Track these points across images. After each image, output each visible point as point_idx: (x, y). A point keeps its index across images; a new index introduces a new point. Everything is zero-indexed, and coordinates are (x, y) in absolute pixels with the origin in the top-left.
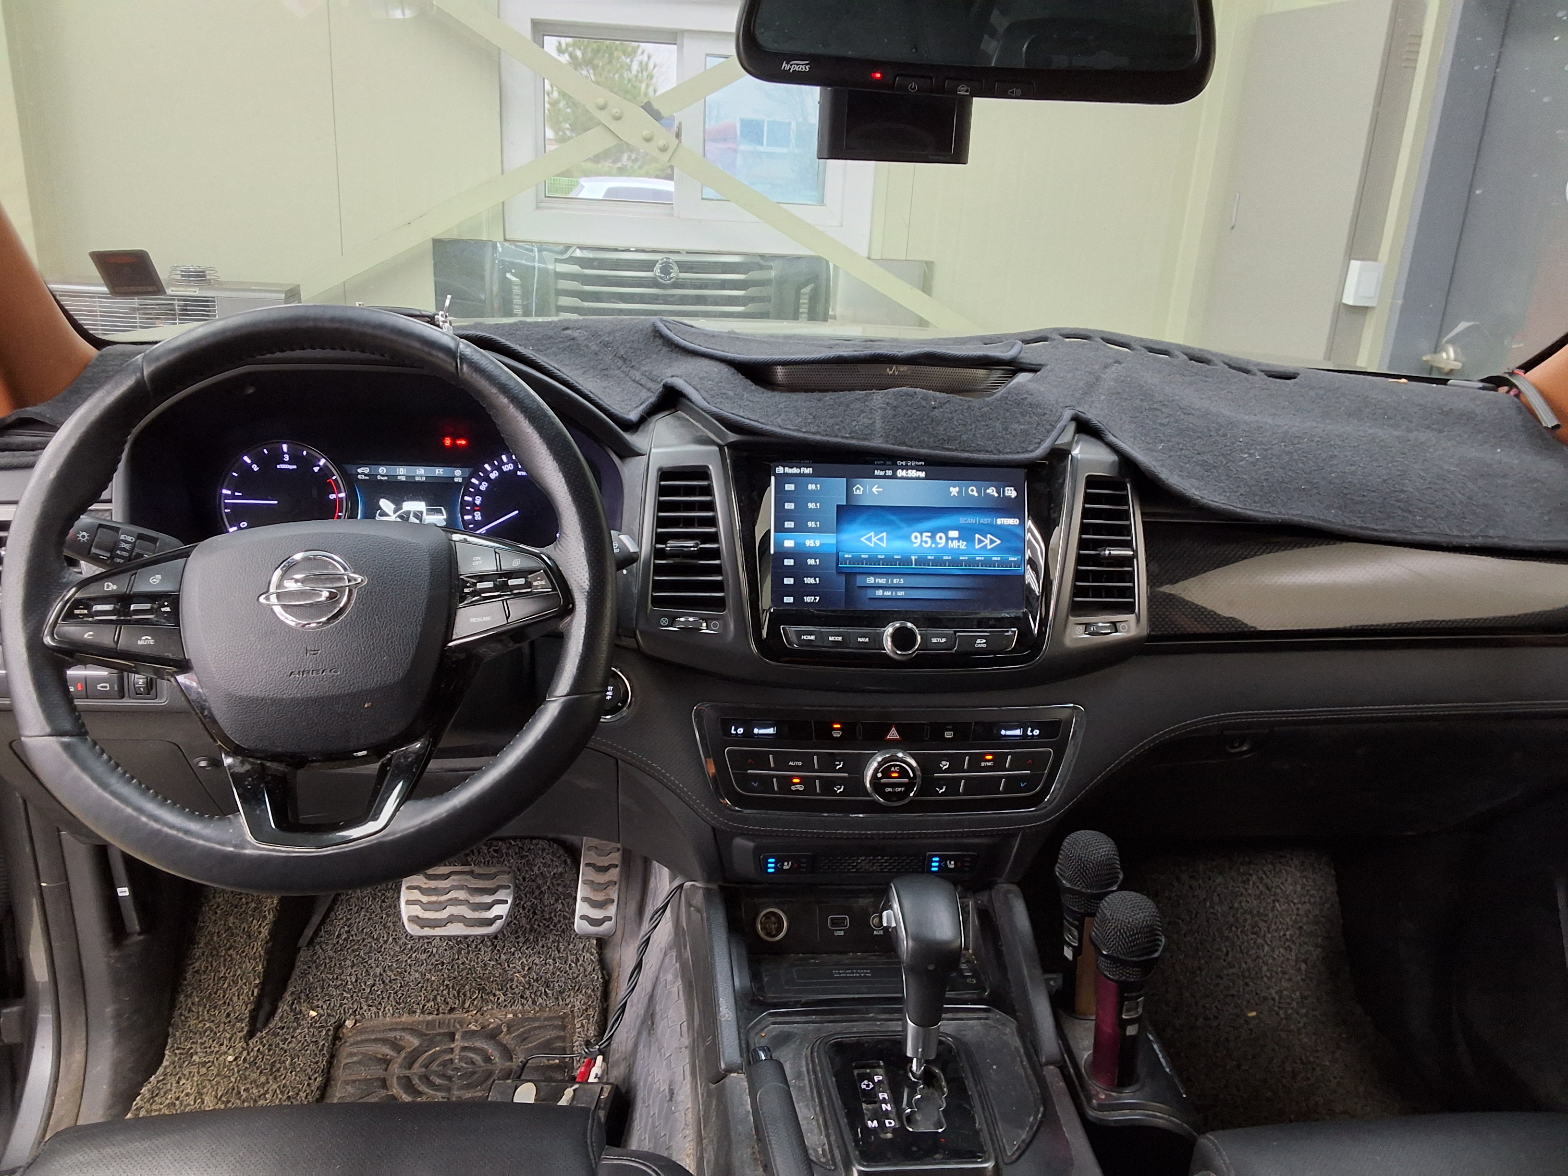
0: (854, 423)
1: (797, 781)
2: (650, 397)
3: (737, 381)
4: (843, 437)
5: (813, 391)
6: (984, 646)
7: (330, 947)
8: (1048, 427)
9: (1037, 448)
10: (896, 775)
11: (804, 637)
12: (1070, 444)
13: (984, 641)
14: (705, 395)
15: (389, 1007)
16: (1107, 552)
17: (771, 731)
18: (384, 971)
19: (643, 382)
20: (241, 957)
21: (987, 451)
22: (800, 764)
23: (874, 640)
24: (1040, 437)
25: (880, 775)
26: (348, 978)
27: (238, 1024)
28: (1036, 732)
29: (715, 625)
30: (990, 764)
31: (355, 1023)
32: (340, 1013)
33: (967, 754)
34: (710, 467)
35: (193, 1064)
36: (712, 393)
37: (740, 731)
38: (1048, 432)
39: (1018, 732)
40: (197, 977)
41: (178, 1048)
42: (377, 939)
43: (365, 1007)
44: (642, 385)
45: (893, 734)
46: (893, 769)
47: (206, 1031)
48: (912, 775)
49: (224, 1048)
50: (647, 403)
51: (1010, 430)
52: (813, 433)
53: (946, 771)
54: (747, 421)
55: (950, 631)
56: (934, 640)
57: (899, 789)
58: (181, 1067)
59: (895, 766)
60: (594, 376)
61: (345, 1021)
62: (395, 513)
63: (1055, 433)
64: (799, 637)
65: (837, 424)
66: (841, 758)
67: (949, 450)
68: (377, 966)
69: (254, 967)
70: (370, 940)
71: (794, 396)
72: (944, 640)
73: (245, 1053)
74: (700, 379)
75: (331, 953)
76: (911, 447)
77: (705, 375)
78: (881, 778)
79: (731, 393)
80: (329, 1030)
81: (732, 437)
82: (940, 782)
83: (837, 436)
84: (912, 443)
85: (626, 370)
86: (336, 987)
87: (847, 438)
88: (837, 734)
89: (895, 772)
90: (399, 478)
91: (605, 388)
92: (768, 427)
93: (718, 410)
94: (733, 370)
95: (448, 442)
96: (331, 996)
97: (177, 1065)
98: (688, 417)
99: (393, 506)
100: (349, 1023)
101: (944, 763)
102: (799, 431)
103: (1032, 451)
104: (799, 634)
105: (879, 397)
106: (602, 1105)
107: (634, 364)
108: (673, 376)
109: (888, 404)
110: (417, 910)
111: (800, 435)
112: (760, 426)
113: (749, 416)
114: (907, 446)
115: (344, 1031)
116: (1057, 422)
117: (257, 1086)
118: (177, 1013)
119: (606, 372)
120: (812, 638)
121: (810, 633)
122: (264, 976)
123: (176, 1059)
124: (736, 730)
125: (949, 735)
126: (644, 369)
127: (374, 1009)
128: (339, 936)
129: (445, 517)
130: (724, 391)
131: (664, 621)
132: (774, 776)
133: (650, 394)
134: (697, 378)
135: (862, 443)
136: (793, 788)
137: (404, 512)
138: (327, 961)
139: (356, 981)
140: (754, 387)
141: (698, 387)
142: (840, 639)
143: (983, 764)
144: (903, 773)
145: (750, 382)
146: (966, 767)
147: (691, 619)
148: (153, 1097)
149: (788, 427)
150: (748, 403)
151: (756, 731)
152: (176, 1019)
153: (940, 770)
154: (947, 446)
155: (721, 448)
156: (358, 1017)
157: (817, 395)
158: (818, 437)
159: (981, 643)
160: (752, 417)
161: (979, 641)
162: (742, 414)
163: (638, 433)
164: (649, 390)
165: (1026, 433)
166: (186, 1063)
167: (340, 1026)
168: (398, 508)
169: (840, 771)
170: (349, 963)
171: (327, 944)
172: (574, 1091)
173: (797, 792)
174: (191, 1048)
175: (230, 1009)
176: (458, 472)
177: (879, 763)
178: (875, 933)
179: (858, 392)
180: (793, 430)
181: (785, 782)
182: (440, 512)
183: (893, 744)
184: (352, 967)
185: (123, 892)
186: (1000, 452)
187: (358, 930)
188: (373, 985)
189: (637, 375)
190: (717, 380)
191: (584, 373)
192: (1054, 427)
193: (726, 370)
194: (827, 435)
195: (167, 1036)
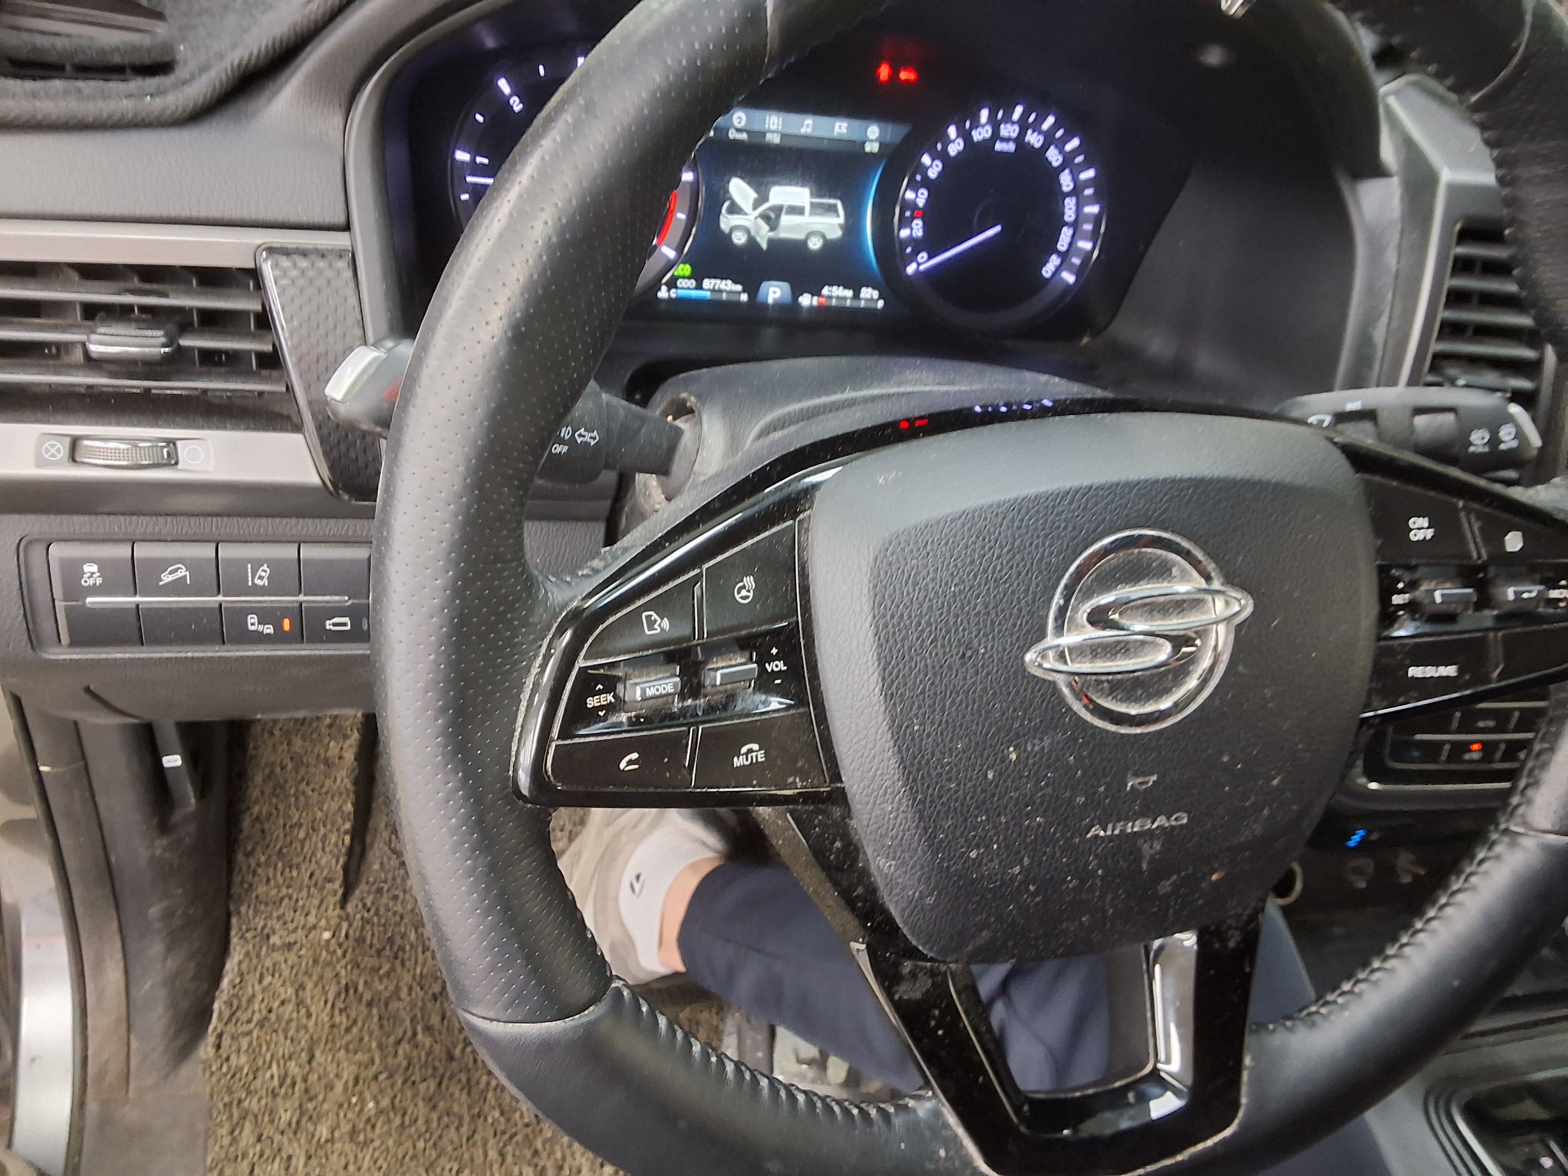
20: (320, 794)
27: (329, 886)
35: (274, 948)
40: (258, 826)
41: (248, 930)
47: (282, 900)
49: (311, 919)
58: (258, 956)
62: (755, 207)
69: (340, 807)
73: (345, 925)
90: (769, 137)
95: (884, 72)
97: (253, 954)
99: (753, 195)
117: (381, 979)
118: (237, 879)
122: (355, 817)
123: (251, 946)
129: (841, 220)
137: (771, 209)
148: (234, 1013)
152: (236, 890)
166: (264, 949)
168: (762, 198)
174: (265, 926)
175: (313, 866)
176: (873, 131)
182: (832, 209)
185: (172, 761)
195: (229, 916)
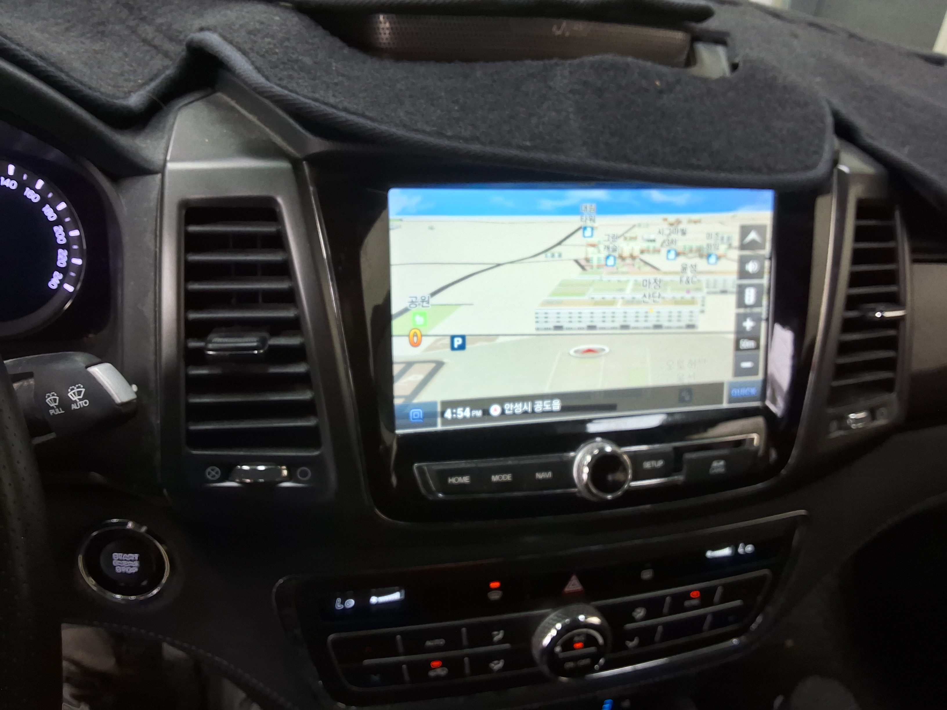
0: (534, 121)
1: (438, 664)
2: (166, 68)
3: (316, 40)
4: (519, 147)
5: (450, 60)
6: (722, 470)
10: (581, 645)
11: (452, 480)
13: (722, 463)
14: (260, 62)
16: (878, 315)
17: (396, 596)
19: (157, 42)
22: (442, 642)
23: (560, 472)
25: (558, 648)
28: (748, 547)
29: (304, 474)
30: (695, 602)
33: (667, 595)
34: (280, 200)
36: (274, 58)
37: (351, 603)
39: (726, 552)
44: (155, 47)
45: (574, 585)
46: (576, 638)
48: (601, 642)
50: (163, 76)
52: (466, 140)
53: (641, 620)
54: (343, 115)
56: (647, 465)
59: (579, 635)
60: (83, 35)
64: (443, 481)
66: (499, 625)
71: (421, 68)
74: (250, 33)
76: (636, 163)
77: (258, 26)
78: (561, 652)
79: (307, 60)
81: (318, 145)
82: (631, 635)
83: (508, 145)
85: (132, 23)
87: (526, 148)
88: (495, 596)
89: (579, 642)
91: (96, 52)
92: (384, 127)
93: (286, 92)
94: (307, 21)
98: (233, 103)
101: (638, 611)
102: (440, 134)
104: (444, 475)
105: (566, 73)
107: (145, 13)
108: (202, 29)
109: (585, 83)
111: (445, 143)
112: (369, 124)
113: (346, 104)
114: (629, 161)
119: (101, 28)
120: (465, 480)
121: (461, 472)
124: (343, 603)
125: (647, 575)
126: (159, 20)
130: (294, 56)
131: (213, 472)
132: (402, 663)
133: (167, 62)
134: (243, 33)
135: (554, 157)
136: (432, 673)
140: (346, 51)
141: (247, 47)
142: (509, 477)
143: (687, 604)
144: (590, 641)
145: (338, 43)
146: (666, 610)
147: (261, 468)
149: (419, 125)
150: (340, 78)
151: (374, 600)
153: (633, 620)
155: (296, 164)
157: (458, 67)
158: (476, 147)
159: (717, 466)
160: (353, 107)
162: (332, 100)
163: (147, 131)
164: (166, 54)
173: (438, 678)
177: (558, 632)
179: (528, 62)
180: (430, 134)
181: (420, 668)
183: (574, 598)
189: (148, 31)
190: (280, 35)
191: (67, 29)
193: (296, 19)
194: (491, 143)
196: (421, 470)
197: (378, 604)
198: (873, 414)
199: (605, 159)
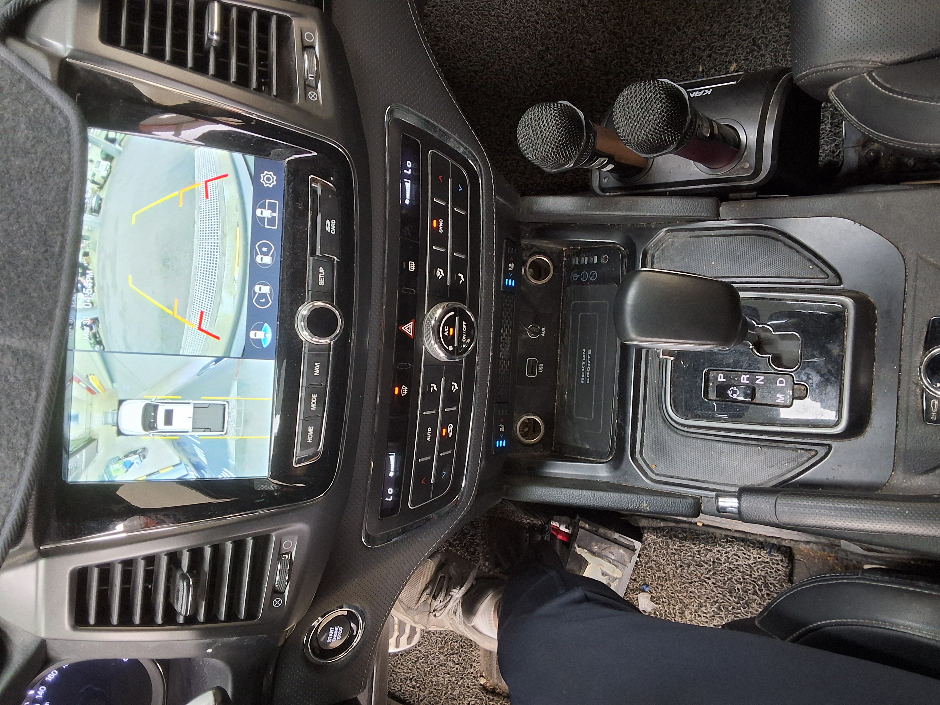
1: (444, 430)
6: (334, 222)
7: (422, 694)
8: (23, 87)
9: (61, 112)
10: (451, 330)
11: (309, 440)
12: (51, 56)
13: (328, 221)
15: (473, 653)
16: (215, 37)
17: (392, 458)
18: (443, 653)
21: (66, 189)
22: (430, 429)
23: (318, 355)
24: (41, 102)
25: (451, 348)
26: (446, 679)
28: (409, 164)
29: (288, 545)
30: (441, 223)
31: (483, 676)
32: (475, 688)
33: (431, 248)
34: (72, 568)
37: (390, 491)
38: (32, 88)
39: (408, 185)
42: (418, 658)
43: (472, 670)
45: (408, 329)
46: (446, 334)
48: (453, 313)
51: (28, 145)
53: (445, 272)
55: (310, 260)
56: (322, 282)
57: (464, 326)
59: (444, 331)
61: (481, 685)
63: (34, 79)
64: (309, 446)
65: (12, 403)
66: (427, 384)
67: (63, 247)
68: (439, 658)
70: (418, 664)
72: (321, 270)
75: (426, 693)
76: (56, 302)
78: (454, 347)
80: (488, 698)
81: (28, 537)
82: (455, 279)
84: (51, 302)
86: (453, 689)
88: (405, 391)
89: (449, 331)
96: (460, 693)
100: (483, 681)
101: (438, 274)
103: (66, 119)
104: (305, 445)
106: (594, 529)
110: (404, 639)
114: (54, 309)
115: (488, 685)
116: (13, 71)
120: (310, 430)
121: (305, 432)
124: (389, 496)
127: (474, 664)
128: (414, 687)
131: (277, 603)
132: (438, 455)
136: (450, 435)
138: (432, 695)
139: (449, 674)
142: (314, 397)
143: (441, 231)
144: (450, 322)
146: (443, 250)
147: (278, 572)
153: (445, 278)
154: (57, 249)
155: (41, 555)
156: (479, 675)
159: (331, 226)
161: (328, 229)
165: (33, 124)
167: (484, 688)
169: (439, 387)
170: (434, 679)
171: (419, 696)
172: (579, 547)
173: (454, 430)
178: (543, 335)
181: (445, 442)
183: (418, 329)
184: (438, 676)
186: (68, 169)
187: (409, 673)
188: (454, 662)
192: (22, 77)
196: (299, 461)
197: (395, 471)
198: (307, 48)
199: (51, 329)
